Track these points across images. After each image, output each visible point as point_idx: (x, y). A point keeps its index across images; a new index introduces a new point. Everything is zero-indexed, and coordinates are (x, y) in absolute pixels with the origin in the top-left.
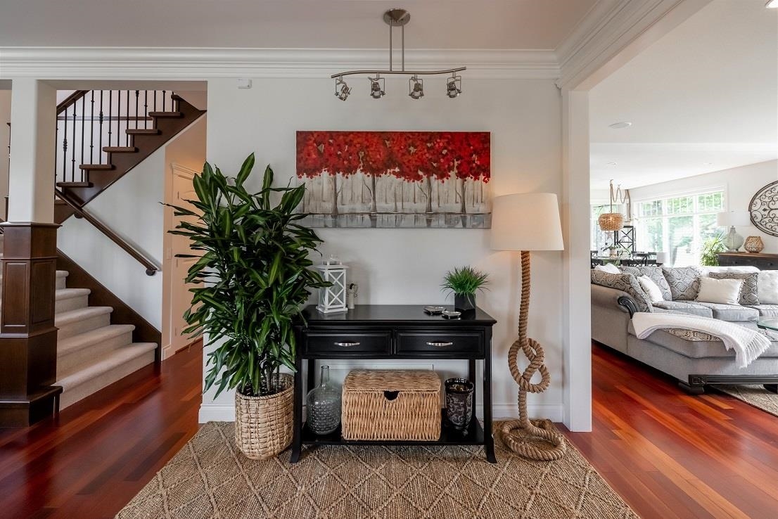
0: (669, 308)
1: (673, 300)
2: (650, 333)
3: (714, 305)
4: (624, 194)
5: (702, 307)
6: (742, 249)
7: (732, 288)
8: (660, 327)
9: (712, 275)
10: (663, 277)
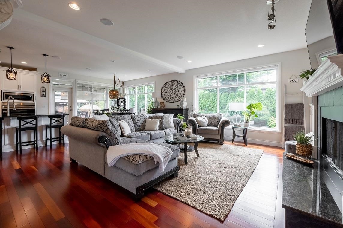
0: (132, 137)
1: (135, 132)
2: (116, 161)
3: (150, 131)
4: (121, 84)
5: (146, 134)
6: (159, 107)
7: (156, 123)
8: (121, 156)
9: (150, 118)
10: (131, 120)
